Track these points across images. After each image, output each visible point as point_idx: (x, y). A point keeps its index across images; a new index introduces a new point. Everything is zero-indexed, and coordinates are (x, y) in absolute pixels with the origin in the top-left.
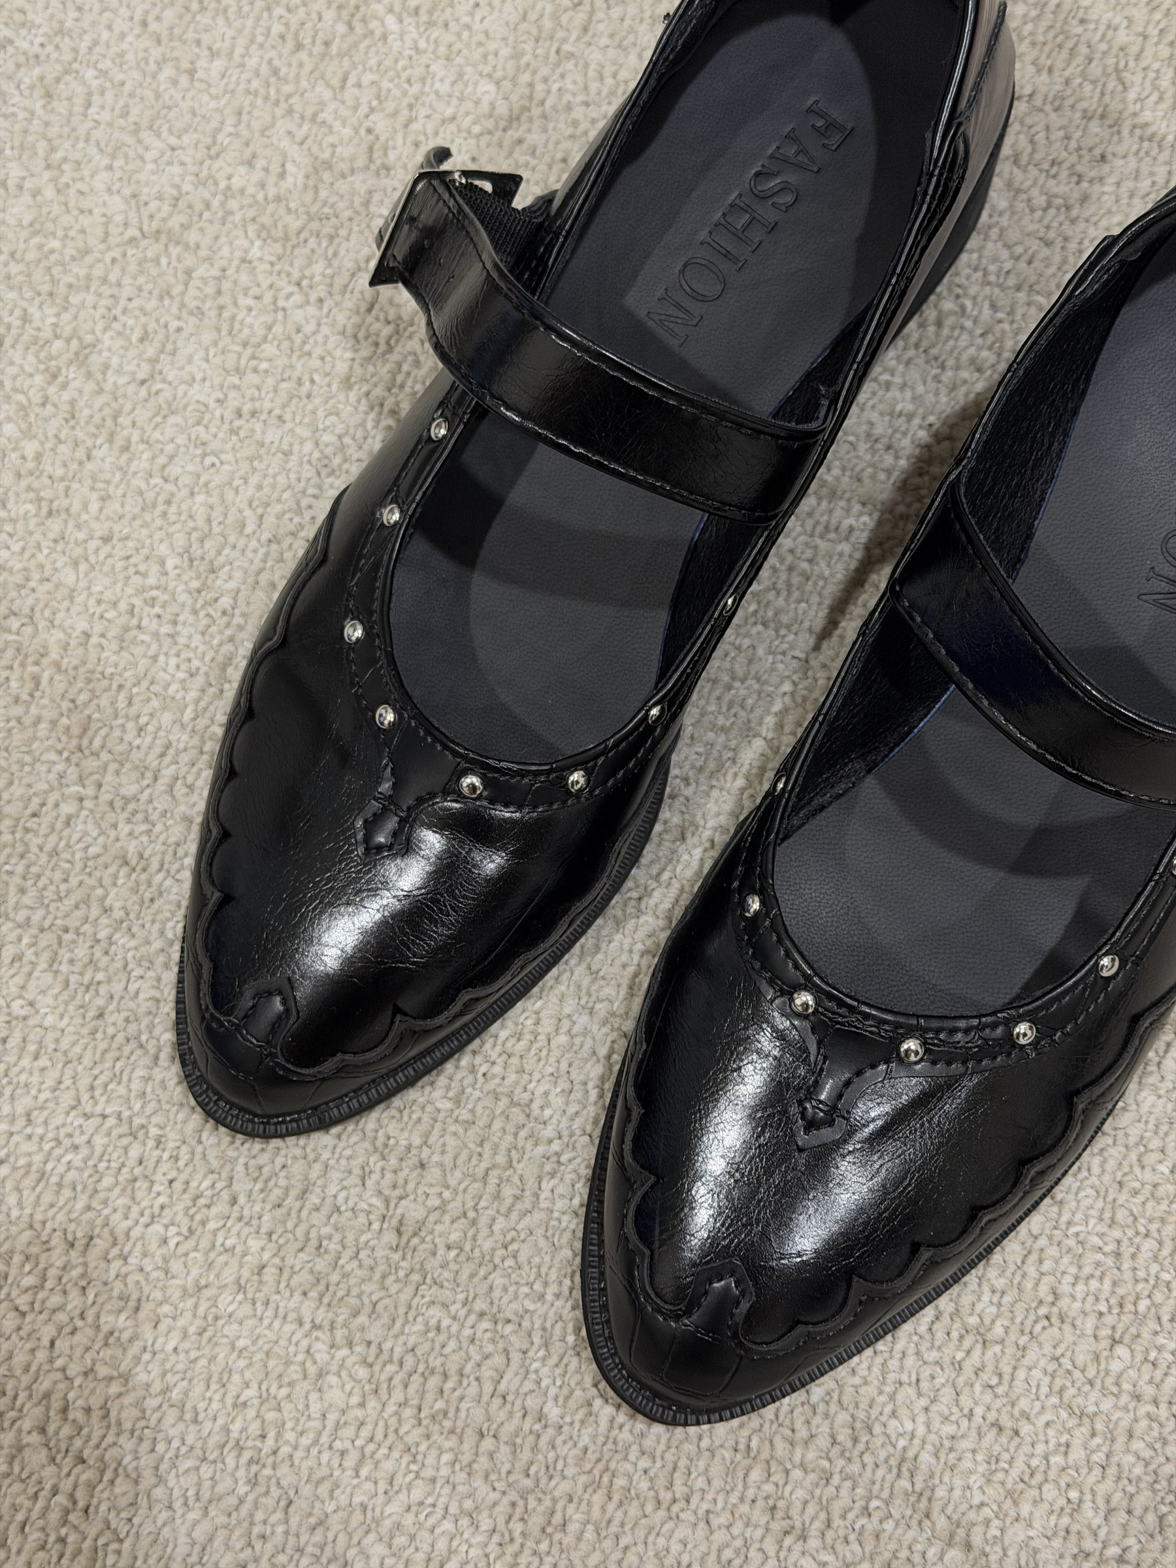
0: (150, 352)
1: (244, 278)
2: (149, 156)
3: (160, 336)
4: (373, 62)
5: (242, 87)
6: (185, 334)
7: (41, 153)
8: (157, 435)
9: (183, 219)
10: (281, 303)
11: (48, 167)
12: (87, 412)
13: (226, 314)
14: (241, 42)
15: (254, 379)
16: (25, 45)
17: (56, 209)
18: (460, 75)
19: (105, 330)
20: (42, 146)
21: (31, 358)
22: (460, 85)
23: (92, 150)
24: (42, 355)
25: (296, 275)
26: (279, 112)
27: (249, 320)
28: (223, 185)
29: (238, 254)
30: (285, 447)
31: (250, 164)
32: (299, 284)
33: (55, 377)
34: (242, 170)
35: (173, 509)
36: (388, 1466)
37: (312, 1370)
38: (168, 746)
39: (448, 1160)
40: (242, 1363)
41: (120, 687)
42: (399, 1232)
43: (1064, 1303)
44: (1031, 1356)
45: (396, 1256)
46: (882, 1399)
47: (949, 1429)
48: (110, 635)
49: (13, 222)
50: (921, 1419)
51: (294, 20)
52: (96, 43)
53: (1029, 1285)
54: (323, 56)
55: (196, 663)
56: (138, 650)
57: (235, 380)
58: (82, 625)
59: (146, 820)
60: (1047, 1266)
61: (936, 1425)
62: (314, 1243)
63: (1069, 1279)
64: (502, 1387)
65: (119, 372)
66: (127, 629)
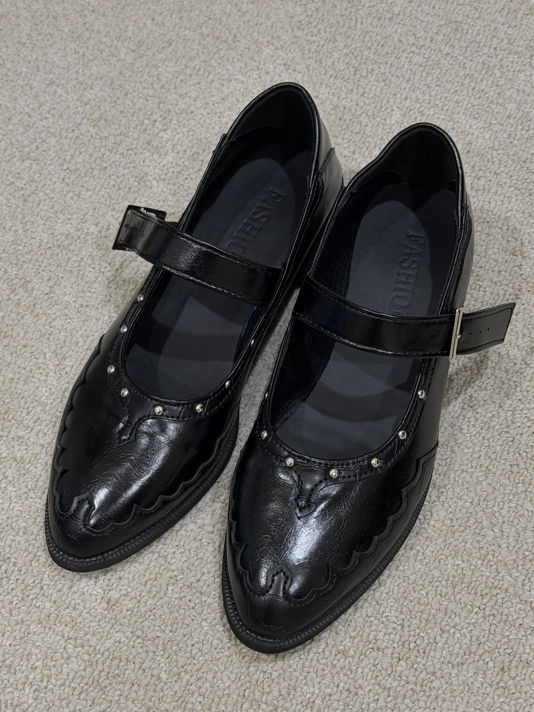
0: (51, 284)
1: (89, 261)
2: (59, 221)
3: (56, 279)
4: (146, 195)
5: (97, 200)
6: (64, 279)
7: (19, 219)
8: (49, 312)
9: (69, 242)
10: (102, 270)
11: (22, 223)
12: (24, 303)
13: (81, 273)
14: (98, 186)
15: (89, 294)
16: (19, 184)
17: (22, 237)
18: (178, 200)
19: (35, 276)
20: (20, 217)
21: (5, 285)
22: (178, 203)
23: (39, 218)
24: (10, 284)
25: (109, 261)
26: (109, 209)
27: (90, 275)
28: (86, 231)
29: (88, 253)
30: (97, 317)
31: (97, 225)
32: (110, 264)
33: (14, 291)
34: (93, 227)
35: (52, 337)
36: (93, 694)
37: (65, 655)
38: (39, 419)
39: (131, 576)
40: (37, 651)
41: (23, 397)
42: (108, 603)
43: (379, 642)
44: (365, 662)
45: (106, 612)
46: (302, 677)
47: (328, 691)
48: (22, 379)
49: (6, 240)
50: (317, 686)
51: (118, 181)
52: (45, 185)
53: (365, 635)
54: (128, 192)
55: (53, 390)
56: (32, 384)
57: (82, 295)
58: (11, 375)
59: (26, 445)
60: (373, 627)
61: (323, 689)
62: (73, 605)
63: (381, 634)
64: (144, 666)
65: (38, 290)
66: (28, 377)
